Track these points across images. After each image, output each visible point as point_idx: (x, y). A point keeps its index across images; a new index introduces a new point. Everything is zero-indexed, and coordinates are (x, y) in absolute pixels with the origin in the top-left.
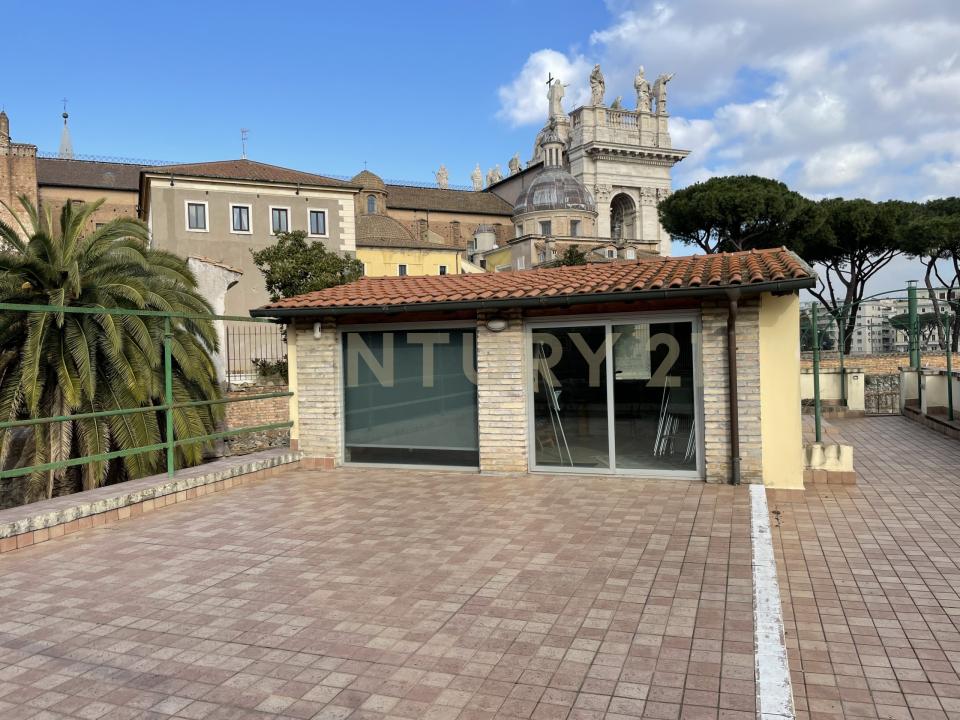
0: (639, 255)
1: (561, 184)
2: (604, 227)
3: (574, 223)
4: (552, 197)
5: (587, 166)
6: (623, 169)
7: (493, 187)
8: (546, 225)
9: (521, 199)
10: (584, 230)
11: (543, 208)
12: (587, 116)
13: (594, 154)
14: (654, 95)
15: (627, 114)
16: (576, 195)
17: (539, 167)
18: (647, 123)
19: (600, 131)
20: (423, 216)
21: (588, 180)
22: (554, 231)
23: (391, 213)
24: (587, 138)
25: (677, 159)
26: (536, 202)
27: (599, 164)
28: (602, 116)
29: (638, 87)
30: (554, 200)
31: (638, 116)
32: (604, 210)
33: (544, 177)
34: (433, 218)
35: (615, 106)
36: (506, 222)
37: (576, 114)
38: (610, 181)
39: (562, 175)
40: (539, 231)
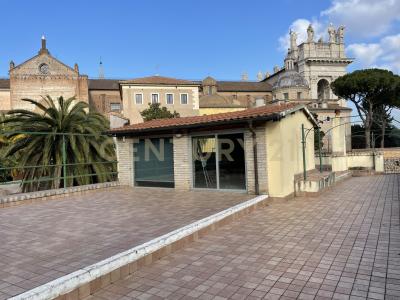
0: (328, 106)
1: (292, 77)
2: (314, 94)
3: (299, 93)
4: (289, 83)
5: (306, 68)
6: (323, 68)
8: (286, 95)
9: (275, 84)
10: (304, 95)
11: (285, 87)
12: (306, 47)
13: (309, 63)
14: (337, 35)
15: (325, 44)
16: (300, 81)
17: (283, 70)
18: (334, 48)
19: (311, 53)
20: (233, 93)
21: (307, 74)
22: (290, 97)
23: (219, 93)
24: (306, 56)
25: (349, 62)
26: (282, 85)
28: (312, 46)
29: (329, 32)
31: (330, 45)
32: (314, 87)
33: (285, 74)
34: (239, 94)
35: (320, 41)
36: (269, 94)
37: (301, 46)
38: (317, 74)
39: (294, 73)
40: (283, 97)
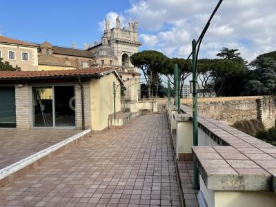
0: (128, 71)
1: (107, 50)
2: (120, 63)
3: (111, 61)
5: (115, 45)
6: (125, 47)
7: (89, 49)
8: (103, 61)
9: (96, 53)
10: (114, 63)
11: (102, 56)
12: (115, 31)
13: (117, 42)
15: (127, 31)
16: (111, 53)
17: (101, 45)
18: (132, 34)
19: (119, 35)
20: (67, 57)
21: (116, 49)
22: (105, 63)
23: (54, 55)
24: (115, 37)
25: (140, 45)
26: (100, 54)
27: (119, 45)
28: (119, 32)
29: (129, 24)
30: (105, 54)
31: (129, 32)
32: (120, 58)
34: (69, 57)
35: (124, 29)
36: (91, 59)
37: (112, 30)
38: (122, 50)
39: (108, 47)
40: (101, 63)
